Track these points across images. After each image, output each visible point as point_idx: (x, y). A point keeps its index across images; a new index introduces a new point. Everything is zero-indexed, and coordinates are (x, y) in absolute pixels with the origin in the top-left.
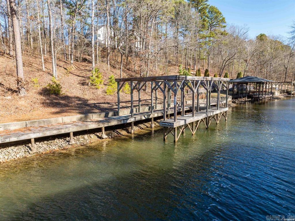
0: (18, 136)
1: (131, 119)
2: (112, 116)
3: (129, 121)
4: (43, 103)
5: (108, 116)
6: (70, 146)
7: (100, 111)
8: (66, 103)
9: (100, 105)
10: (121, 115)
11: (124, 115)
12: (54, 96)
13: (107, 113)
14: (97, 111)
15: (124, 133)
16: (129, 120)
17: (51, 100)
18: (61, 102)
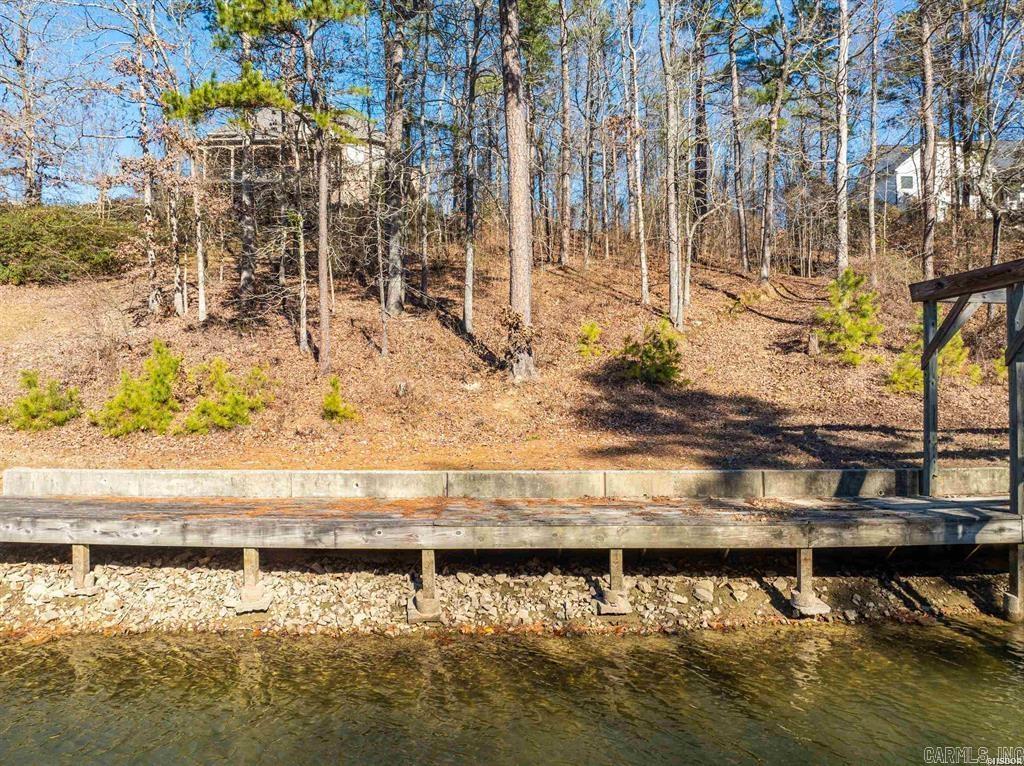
0: (368, 526)
1: (1007, 525)
2: (888, 492)
3: (988, 536)
4: (581, 412)
5: (857, 493)
6: (597, 625)
7: (816, 460)
8: (682, 417)
9: (840, 434)
10: (949, 491)
11: (969, 495)
12: (639, 389)
13: (853, 474)
14: (802, 458)
15: (956, 604)
16: (996, 526)
17: (618, 402)
18: (659, 411)
